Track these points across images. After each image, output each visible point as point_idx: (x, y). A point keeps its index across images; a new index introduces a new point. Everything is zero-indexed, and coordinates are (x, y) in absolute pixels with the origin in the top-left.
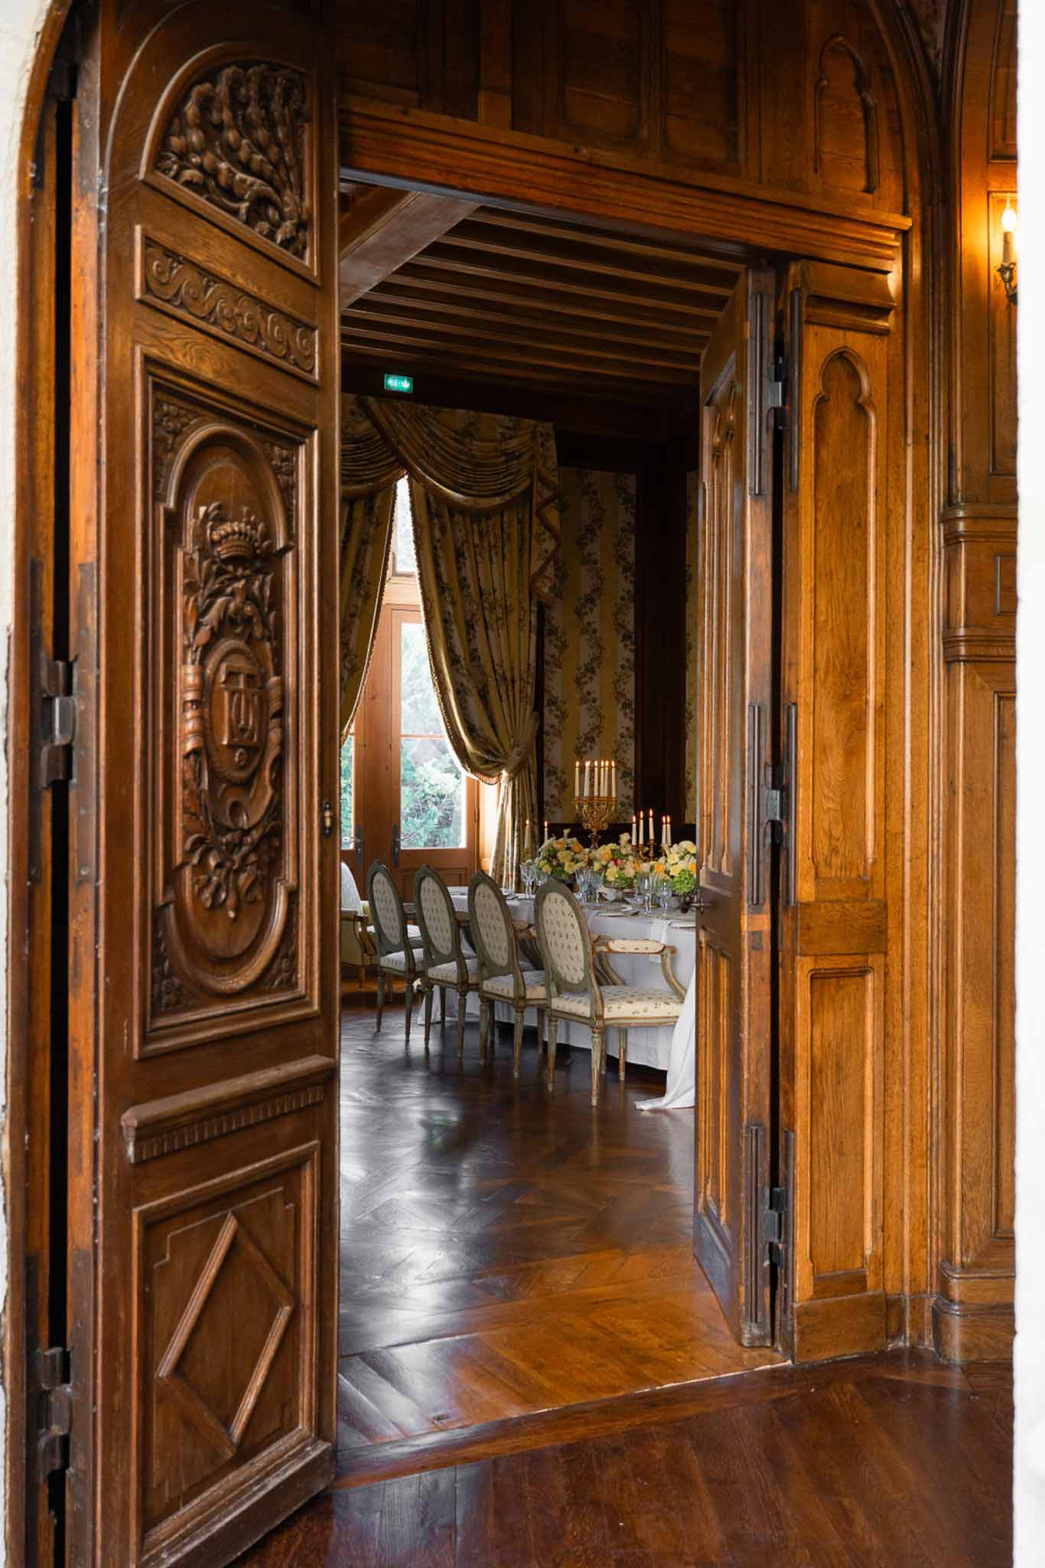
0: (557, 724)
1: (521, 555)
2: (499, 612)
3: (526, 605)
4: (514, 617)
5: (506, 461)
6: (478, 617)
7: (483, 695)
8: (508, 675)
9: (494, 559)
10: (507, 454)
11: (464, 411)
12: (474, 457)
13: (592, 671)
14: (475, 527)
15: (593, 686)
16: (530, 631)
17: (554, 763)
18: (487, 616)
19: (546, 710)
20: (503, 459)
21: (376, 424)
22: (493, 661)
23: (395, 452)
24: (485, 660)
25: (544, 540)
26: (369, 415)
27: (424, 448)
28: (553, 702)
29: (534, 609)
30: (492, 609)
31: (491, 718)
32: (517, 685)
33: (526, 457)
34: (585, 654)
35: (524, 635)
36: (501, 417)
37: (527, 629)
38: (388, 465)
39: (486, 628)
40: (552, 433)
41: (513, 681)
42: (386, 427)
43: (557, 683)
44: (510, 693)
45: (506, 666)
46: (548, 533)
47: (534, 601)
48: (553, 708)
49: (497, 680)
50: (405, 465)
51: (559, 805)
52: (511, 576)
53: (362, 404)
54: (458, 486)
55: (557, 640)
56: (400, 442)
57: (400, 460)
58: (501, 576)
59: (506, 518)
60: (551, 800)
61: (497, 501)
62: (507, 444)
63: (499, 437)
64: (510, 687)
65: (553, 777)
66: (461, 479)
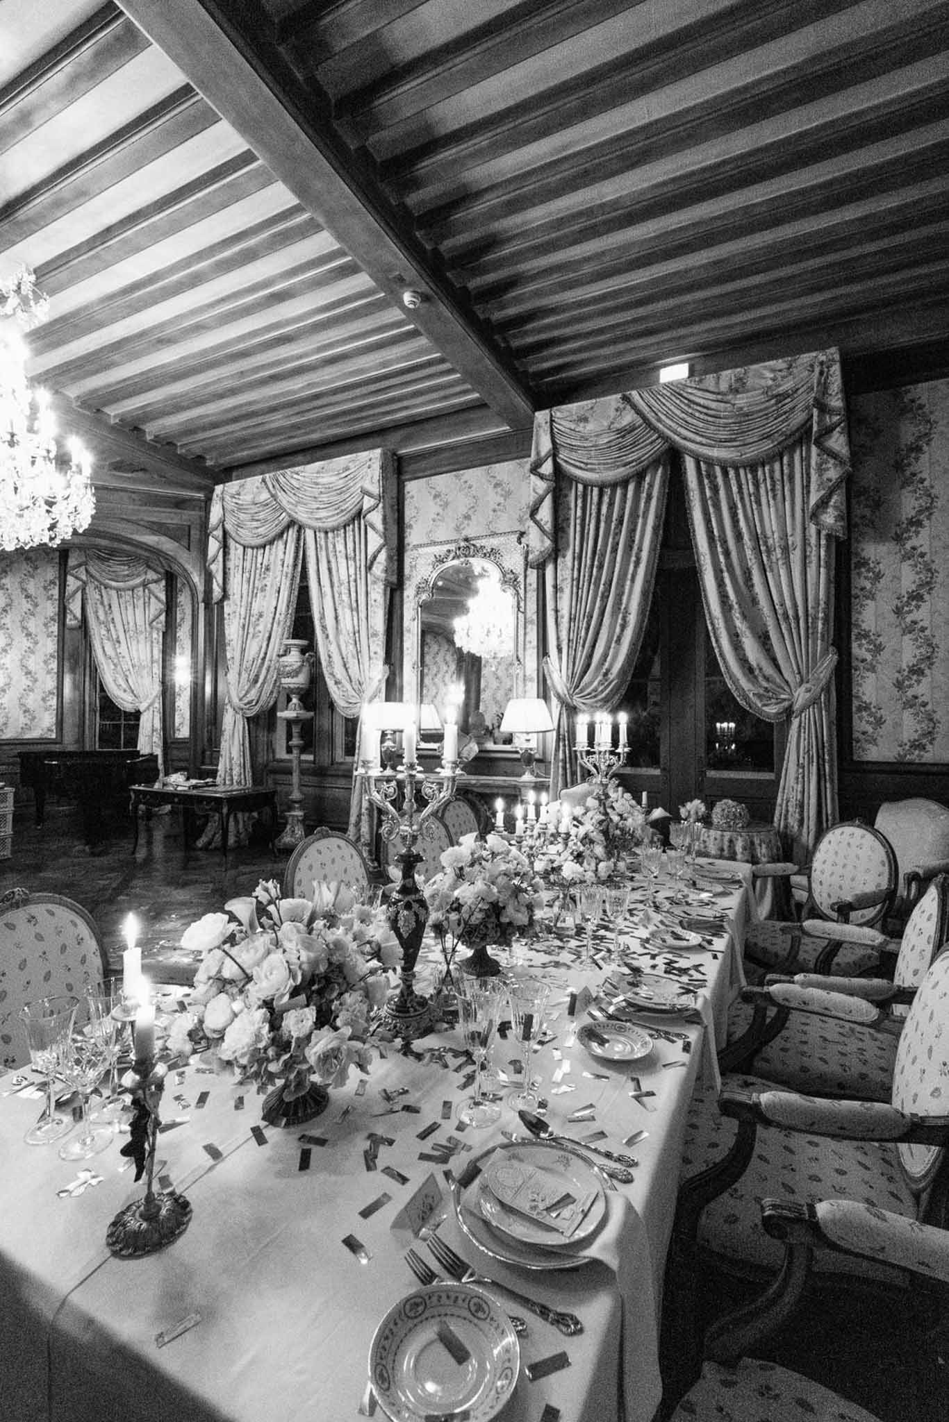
0: (870, 658)
2: (778, 552)
3: (813, 541)
4: (796, 556)
7: (764, 640)
8: (790, 613)
9: (772, 502)
10: (776, 396)
11: (728, 372)
12: (741, 409)
13: (919, 598)
14: (749, 476)
16: (818, 565)
17: (866, 698)
18: (766, 560)
20: (773, 402)
21: (639, 412)
23: (655, 429)
24: (764, 605)
25: (828, 469)
26: (634, 407)
27: (683, 419)
29: (823, 544)
30: (770, 550)
31: (774, 661)
33: (801, 391)
34: (909, 581)
35: (812, 569)
36: (772, 362)
37: (814, 565)
38: (651, 443)
39: (764, 570)
40: (835, 357)
41: (797, 618)
42: (646, 410)
43: (872, 615)
44: (794, 629)
45: (788, 603)
46: (832, 461)
47: (824, 533)
49: (778, 622)
50: (666, 439)
51: (874, 741)
52: (793, 516)
53: (626, 399)
54: (721, 443)
55: (868, 571)
56: (659, 420)
57: (662, 436)
58: (782, 519)
59: (785, 460)
60: (862, 737)
61: (768, 445)
62: (779, 386)
63: (770, 383)
64: (793, 625)
65: (864, 714)
66: (723, 435)
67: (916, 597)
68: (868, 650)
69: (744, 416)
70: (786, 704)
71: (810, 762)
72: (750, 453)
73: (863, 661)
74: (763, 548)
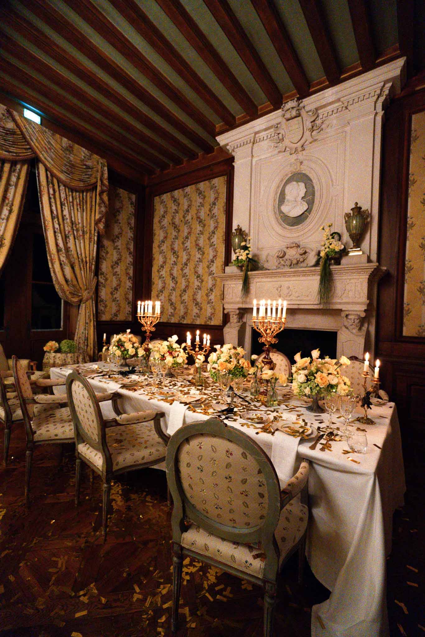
0: (104, 282)
1: (91, 212)
2: (81, 233)
3: (93, 232)
4: (87, 236)
5: (85, 169)
6: (71, 233)
7: (73, 267)
8: (84, 259)
9: (79, 210)
10: (85, 165)
11: (66, 140)
12: (71, 161)
13: (118, 264)
14: (70, 193)
15: (118, 270)
16: (94, 243)
17: (102, 297)
18: (75, 233)
19: (100, 277)
20: (84, 167)
21: (18, 126)
22: (77, 253)
23: (29, 144)
24: (73, 252)
25: (102, 207)
26: (14, 120)
27: (46, 148)
28: (102, 274)
29: (96, 234)
30: (77, 230)
31: (76, 278)
32: (88, 264)
33: (94, 169)
34: (115, 257)
35: (92, 244)
36: (84, 149)
37: (93, 242)
38: (25, 149)
39: (75, 239)
40: (106, 164)
41: (86, 262)
42: (24, 130)
43: (105, 266)
44: (85, 267)
46: (103, 204)
47: (96, 231)
48: (102, 276)
49: (79, 261)
50: (35, 153)
51: (104, 313)
52: (87, 219)
53: (8, 112)
54: (62, 172)
55: (105, 250)
56: (32, 140)
57: (31, 148)
58: (82, 218)
59: (85, 194)
60: (101, 312)
61: (81, 184)
62: (87, 161)
63: (83, 157)
64: (85, 265)
65: (102, 303)
66: (64, 169)
67: (117, 263)
68: (103, 279)
69: (73, 166)
70: (81, 297)
71: (90, 321)
72: (74, 184)
73: (102, 283)
74: (74, 228)
